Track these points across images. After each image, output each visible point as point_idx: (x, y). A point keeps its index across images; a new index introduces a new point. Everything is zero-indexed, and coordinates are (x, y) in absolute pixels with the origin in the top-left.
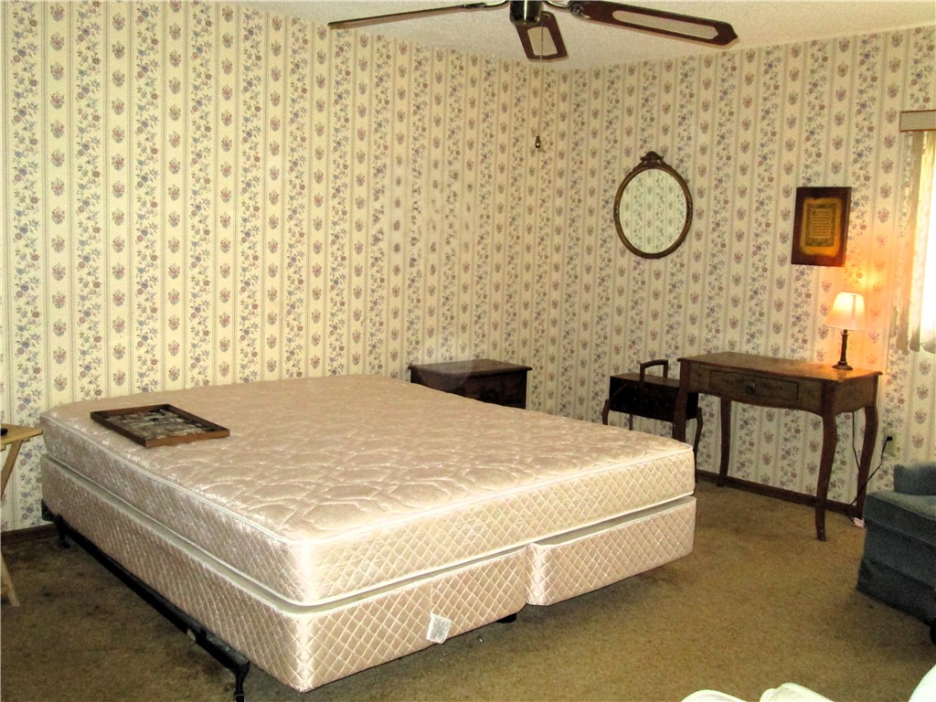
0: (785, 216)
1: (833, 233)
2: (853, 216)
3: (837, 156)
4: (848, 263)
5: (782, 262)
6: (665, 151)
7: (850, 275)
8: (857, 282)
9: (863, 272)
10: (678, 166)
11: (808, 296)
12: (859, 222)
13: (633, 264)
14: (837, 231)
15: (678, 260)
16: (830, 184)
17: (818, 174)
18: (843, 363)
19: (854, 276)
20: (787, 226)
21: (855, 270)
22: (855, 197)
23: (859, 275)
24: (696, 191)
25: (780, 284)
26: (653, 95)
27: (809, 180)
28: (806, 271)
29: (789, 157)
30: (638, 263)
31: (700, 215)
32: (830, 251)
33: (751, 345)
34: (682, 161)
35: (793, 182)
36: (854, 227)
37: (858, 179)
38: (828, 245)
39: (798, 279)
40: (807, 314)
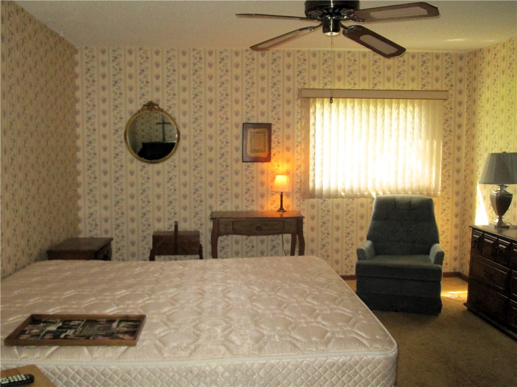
0: (237, 138)
1: (265, 146)
2: (273, 137)
3: (263, 108)
4: (272, 160)
5: (237, 161)
6: (159, 101)
7: (274, 166)
8: (278, 169)
9: (280, 164)
10: (168, 110)
11: (253, 178)
12: (276, 140)
13: (140, 168)
14: (267, 145)
15: (172, 164)
16: (260, 122)
17: (253, 117)
18: (281, 209)
19: (276, 166)
20: (238, 143)
21: (276, 164)
22: (273, 128)
23: (278, 166)
24: (181, 124)
25: (237, 173)
26: (147, 68)
27: (249, 119)
28: (251, 166)
29: (237, 107)
30: (144, 167)
31: (185, 138)
32: (264, 155)
33: (222, 207)
34: (170, 107)
35: (241, 120)
36: (274, 143)
37: (274, 119)
38: (262, 152)
39: (246, 170)
40: (253, 187)
